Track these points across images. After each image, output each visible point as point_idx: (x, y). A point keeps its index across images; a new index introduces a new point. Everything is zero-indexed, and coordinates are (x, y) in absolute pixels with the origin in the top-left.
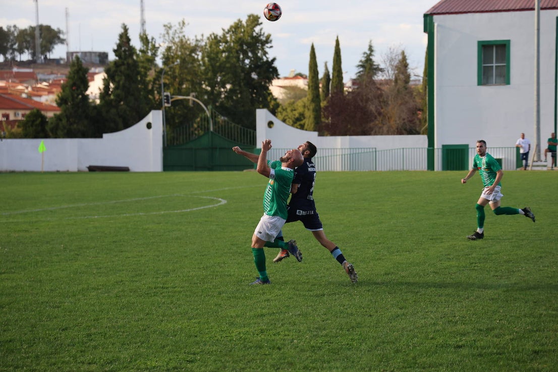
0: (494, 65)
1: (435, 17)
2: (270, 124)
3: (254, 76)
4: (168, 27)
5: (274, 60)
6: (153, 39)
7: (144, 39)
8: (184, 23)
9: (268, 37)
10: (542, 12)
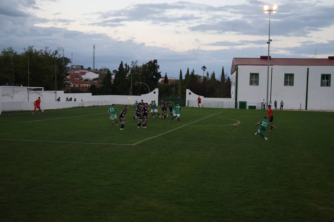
0: (254, 80)
1: (238, 66)
2: (190, 94)
3: (154, 77)
4: (132, 62)
5: (160, 72)
6: (128, 65)
7: (126, 65)
8: (137, 61)
9: (159, 66)
10: (269, 66)
